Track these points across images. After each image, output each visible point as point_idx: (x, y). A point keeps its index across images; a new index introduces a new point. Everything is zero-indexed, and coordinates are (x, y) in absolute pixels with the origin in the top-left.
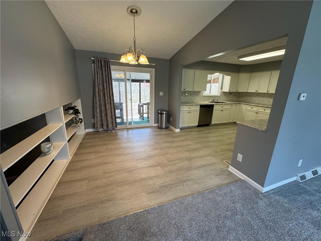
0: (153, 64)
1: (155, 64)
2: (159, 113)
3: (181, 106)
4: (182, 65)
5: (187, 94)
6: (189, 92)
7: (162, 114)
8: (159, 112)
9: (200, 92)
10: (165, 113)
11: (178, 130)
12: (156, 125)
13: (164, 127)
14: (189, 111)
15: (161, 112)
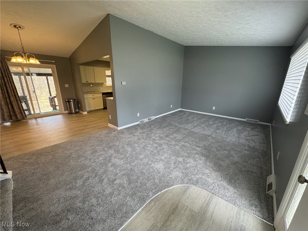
0: (53, 61)
1: (54, 61)
2: (67, 102)
3: (84, 95)
4: (78, 63)
5: (91, 85)
6: (93, 84)
7: (69, 102)
8: (67, 100)
9: (103, 83)
10: (72, 100)
11: (85, 113)
12: (67, 112)
13: (74, 112)
14: (94, 98)
15: (68, 100)
